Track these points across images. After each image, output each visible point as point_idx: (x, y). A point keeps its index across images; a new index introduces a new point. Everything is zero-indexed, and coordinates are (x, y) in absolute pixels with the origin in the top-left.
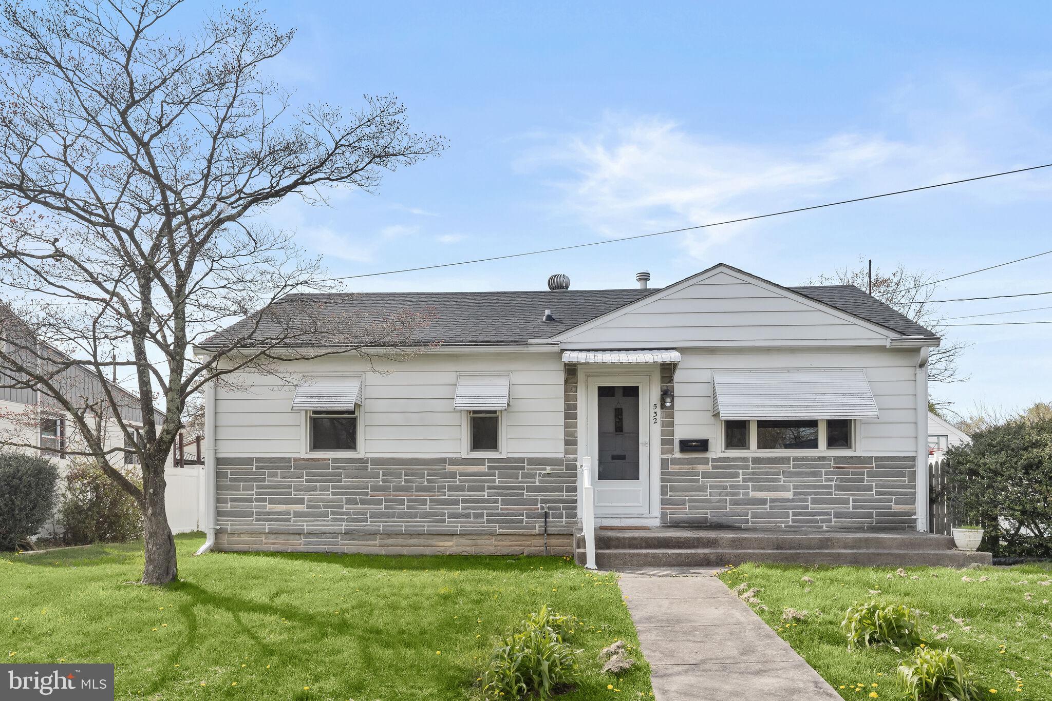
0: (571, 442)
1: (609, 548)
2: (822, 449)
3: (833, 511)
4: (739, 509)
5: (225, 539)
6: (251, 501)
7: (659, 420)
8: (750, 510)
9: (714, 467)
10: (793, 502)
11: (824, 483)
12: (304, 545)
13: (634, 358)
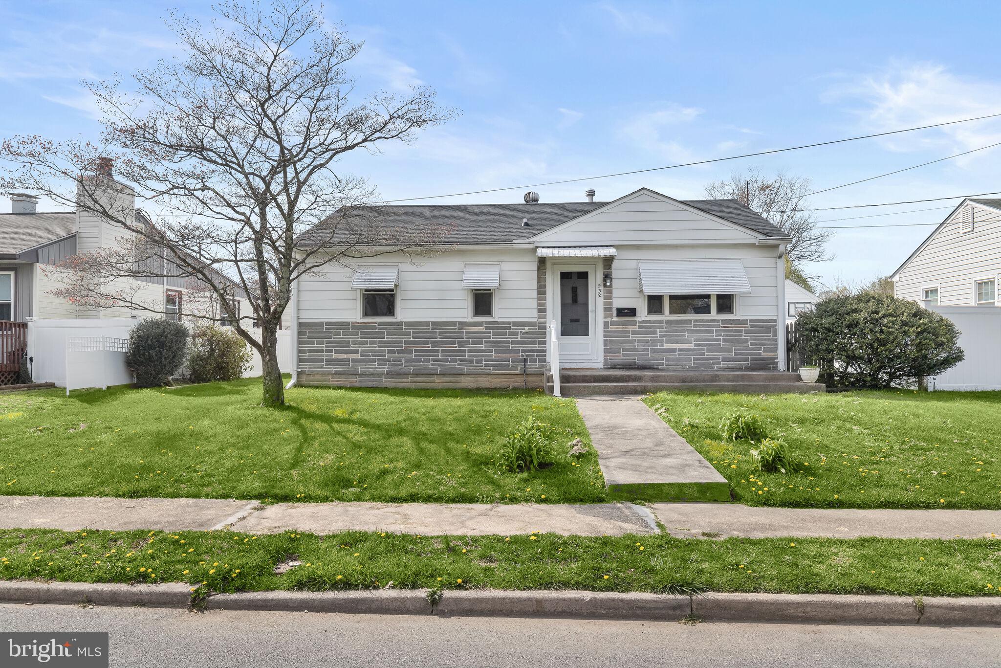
0: (542, 310)
1: (569, 382)
2: (714, 314)
3: (721, 357)
4: (657, 356)
5: (304, 378)
6: (322, 351)
7: (602, 295)
8: (665, 356)
9: (640, 327)
10: (694, 351)
11: (715, 338)
12: (360, 382)
13: (585, 253)
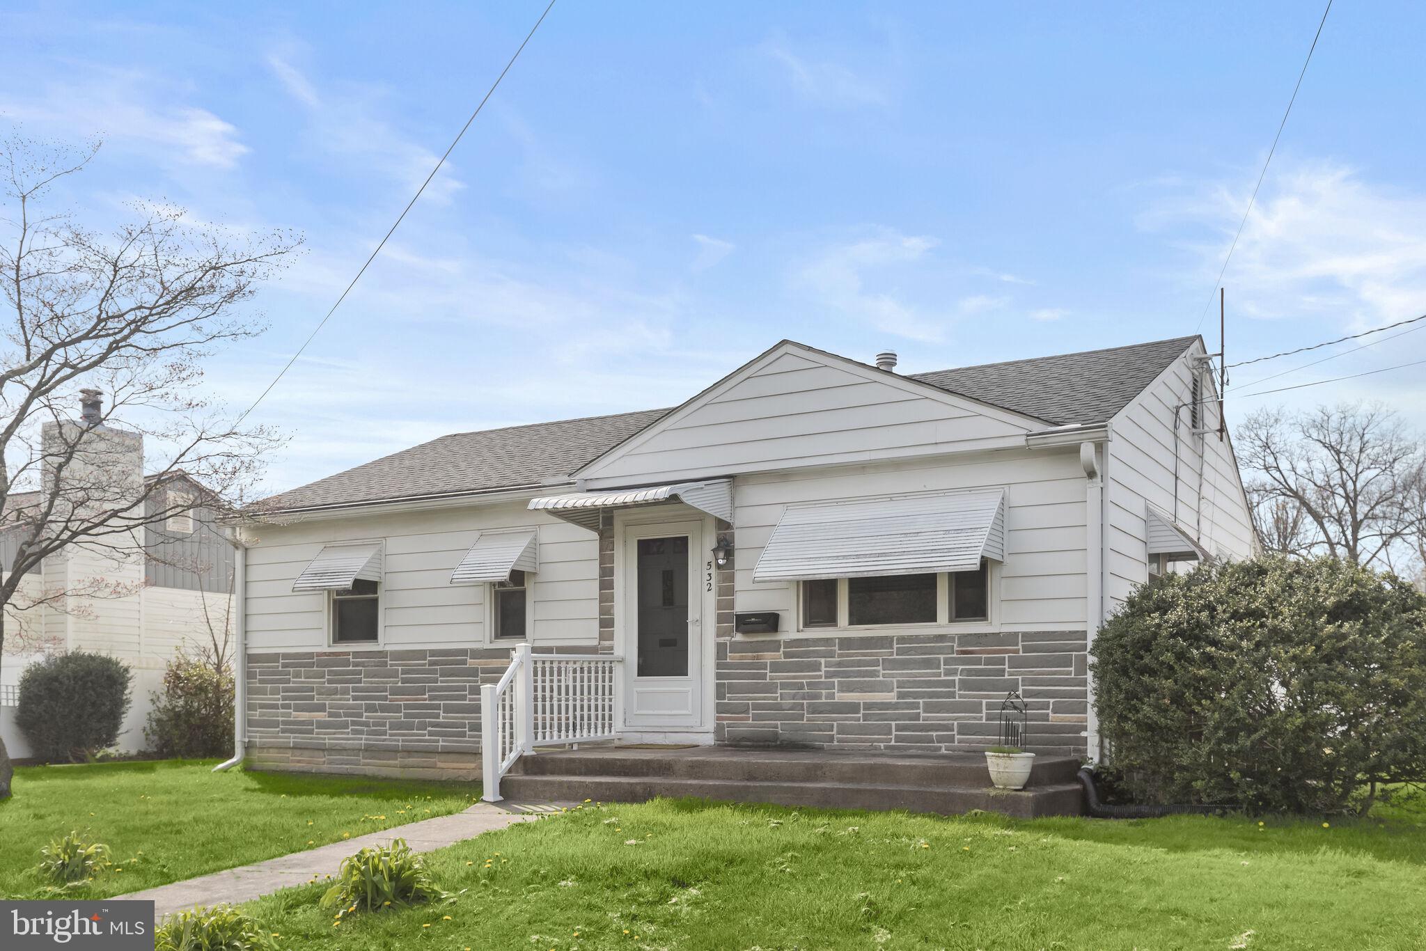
0: (606, 623)
2: (943, 624)
3: (956, 723)
4: (820, 719)
5: (256, 754)
6: (275, 707)
7: (714, 586)
8: (837, 720)
9: (787, 655)
10: (897, 709)
11: (943, 678)
12: (328, 764)
